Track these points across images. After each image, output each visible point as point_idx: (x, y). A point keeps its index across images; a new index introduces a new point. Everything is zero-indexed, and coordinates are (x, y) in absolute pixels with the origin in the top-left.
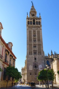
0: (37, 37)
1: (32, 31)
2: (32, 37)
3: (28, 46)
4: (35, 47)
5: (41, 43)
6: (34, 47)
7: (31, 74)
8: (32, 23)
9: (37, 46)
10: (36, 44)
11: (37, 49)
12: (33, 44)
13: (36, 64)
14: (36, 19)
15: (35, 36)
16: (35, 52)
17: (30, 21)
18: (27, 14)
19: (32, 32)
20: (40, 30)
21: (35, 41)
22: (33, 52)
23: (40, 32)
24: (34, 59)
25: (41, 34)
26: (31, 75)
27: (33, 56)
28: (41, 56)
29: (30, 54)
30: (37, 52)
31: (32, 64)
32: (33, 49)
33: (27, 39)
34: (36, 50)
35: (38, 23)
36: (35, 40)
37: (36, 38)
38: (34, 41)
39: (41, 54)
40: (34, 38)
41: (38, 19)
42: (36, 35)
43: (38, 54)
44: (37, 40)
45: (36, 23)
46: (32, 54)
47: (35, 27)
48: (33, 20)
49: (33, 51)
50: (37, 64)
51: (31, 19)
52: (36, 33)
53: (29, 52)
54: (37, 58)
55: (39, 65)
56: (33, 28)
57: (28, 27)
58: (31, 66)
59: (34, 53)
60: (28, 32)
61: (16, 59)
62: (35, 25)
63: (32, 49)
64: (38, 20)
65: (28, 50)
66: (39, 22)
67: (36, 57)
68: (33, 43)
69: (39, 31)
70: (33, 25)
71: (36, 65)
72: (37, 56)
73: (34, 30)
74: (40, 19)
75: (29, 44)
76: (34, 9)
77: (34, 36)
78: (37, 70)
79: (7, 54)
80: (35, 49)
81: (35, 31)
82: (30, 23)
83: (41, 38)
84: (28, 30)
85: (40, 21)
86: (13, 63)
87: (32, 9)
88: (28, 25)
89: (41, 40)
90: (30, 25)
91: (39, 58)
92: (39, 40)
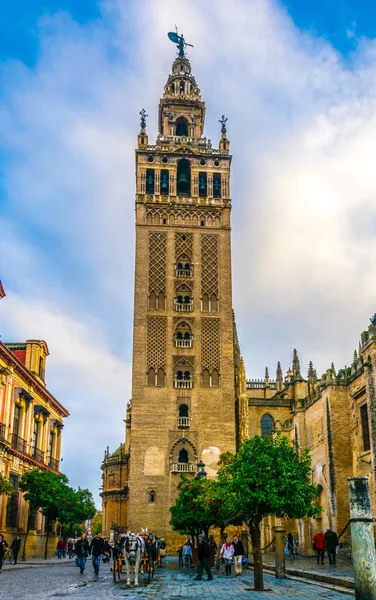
0: (197, 279)
1: (171, 235)
2: (170, 278)
3: (143, 329)
4: (183, 336)
5: (222, 316)
6: (179, 336)
7: (152, 499)
8: (173, 184)
9: (197, 332)
10: (192, 320)
11: (194, 350)
12: (170, 320)
13: (184, 441)
14: (194, 156)
15: (184, 268)
16: (183, 370)
17: (157, 168)
18: (143, 125)
19: (171, 244)
20: (222, 235)
21: (184, 301)
22: (169, 371)
23: (221, 247)
24: (173, 408)
25: (222, 259)
26: (152, 505)
27: (170, 392)
28: (216, 392)
29: (151, 382)
30: (198, 371)
31: (165, 441)
32: (172, 351)
33: (138, 284)
34: (192, 358)
35: (210, 186)
36: (183, 295)
37: (191, 283)
38: (179, 299)
39: (217, 383)
40: (184, 280)
41: (213, 157)
42: (196, 262)
43: (199, 379)
44: (197, 293)
45: (194, 186)
46: (162, 384)
47: (189, 209)
48: (179, 162)
49: (169, 361)
50: (191, 438)
51: (165, 161)
52: (197, 247)
53: (144, 370)
54: (194, 404)
55: (207, 447)
56: (180, 221)
57: (143, 211)
58: (155, 449)
59: (179, 375)
60: (145, 244)
61: (64, 421)
62: (190, 200)
63: (164, 350)
64: (210, 163)
65: (143, 358)
66: (217, 177)
67: (186, 402)
68: (170, 315)
69: (215, 239)
70: (177, 200)
71: (187, 447)
72: (195, 396)
73: (184, 230)
74: (222, 162)
75: (150, 319)
76: (188, 85)
77: (180, 266)
79: (23, 404)
80: (186, 353)
81: (191, 235)
82: (157, 183)
83: (222, 282)
84: (145, 232)
85: (222, 171)
86: (51, 444)
87: (177, 84)
88: (146, 199)
89: (221, 295)
90: (157, 197)
91: (203, 404)
92: (211, 295)
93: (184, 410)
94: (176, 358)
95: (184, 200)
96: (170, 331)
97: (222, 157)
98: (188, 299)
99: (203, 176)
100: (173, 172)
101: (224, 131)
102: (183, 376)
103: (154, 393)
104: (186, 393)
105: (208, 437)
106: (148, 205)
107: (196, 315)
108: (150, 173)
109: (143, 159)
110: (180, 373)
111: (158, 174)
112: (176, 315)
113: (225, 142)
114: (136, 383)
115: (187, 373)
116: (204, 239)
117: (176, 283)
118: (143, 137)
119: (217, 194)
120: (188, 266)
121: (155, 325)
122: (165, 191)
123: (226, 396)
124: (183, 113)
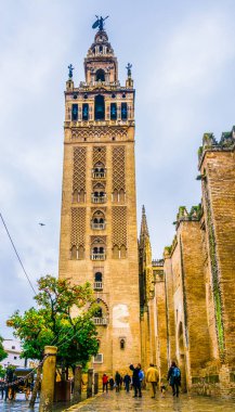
0: (109, 178)
1: (90, 149)
2: (89, 178)
3: (68, 217)
4: (98, 221)
5: (128, 205)
6: (95, 221)
8: (92, 113)
9: (109, 218)
10: (105, 209)
11: (106, 231)
12: (88, 209)
13: (99, 300)
14: (107, 92)
15: (99, 171)
16: (99, 247)
17: (80, 102)
19: (89, 155)
20: (128, 146)
21: (99, 195)
22: (87, 247)
23: (127, 154)
24: (90, 276)
25: (128, 163)
27: (87, 263)
28: (124, 262)
29: (73, 257)
30: (109, 246)
32: (89, 233)
33: (64, 185)
34: (105, 237)
35: (119, 112)
36: (99, 190)
37: (105, 182)
38: (96, 194)
39: (124, 256)
40: (99, 180)
41: (121, 92)
42: (109, 166)
43: (110, 253)
44: (109, 189)
45: (107, 113)
46: (82, 257)
47: (103, 130)
48: (96, 98)
49: (88, 240)
50: (104, 298)
51: (86, 97)
52: (109, 156)
53: (69, 247)
54: (106, 272)
55: (116, 304)
56: (97, 138)
57: (69, 132)
59: (96, 251)
60: (71, 156)
62: (104, 123)
63: (84, 232)
64: (119, 96)
65: (68, 239)
66: (124, 106)
67: (100, 270)
68: (88, 206)
69: (122, 149)
70: (94, 124)
71: (101, 305)
72: (107, 267)
73: (97, 145)
74: (128, 95)
75: (73, 209)
76: (105, 48)
77: (97, 170)
78: (105, 326)
80: (100, 234)
81: (104, 148)
82: (80, 113)
83: (128, 180)
84: (71, 148)
85: (128, 101)
87: (97, 48)
88: (71, 125)
89: (127, 189)
90: (80, 123)
91: (114, 272)
92: (119, 189)
93: (99, 277)
94: (93, 237)
95: (99, 123)
96: (88, 217)
97: (128, 91)
98: (102, 194)
99: (113, 106)
100: (92, 105)
101: (129, 74)
102: (98, 251)
103: (76, 264)
104: (100, 264)
105: (118, 297)
106: (73, 129)
107: (109, 204)
108: (75, 107)
109: (70, 98)
110: (96, 249)
111: (80, 106)
112: (93, 205)
113: (130, 81)
114: (62, 257)
115: (102, 249)
116: (115, 149)
117: (93, 182)
118: (70, 83)
119: (124, 117)
120: (102, 170)
121: (77, 213)
122: (85, 118)
123: (131, 265)
124: (101, 66)
